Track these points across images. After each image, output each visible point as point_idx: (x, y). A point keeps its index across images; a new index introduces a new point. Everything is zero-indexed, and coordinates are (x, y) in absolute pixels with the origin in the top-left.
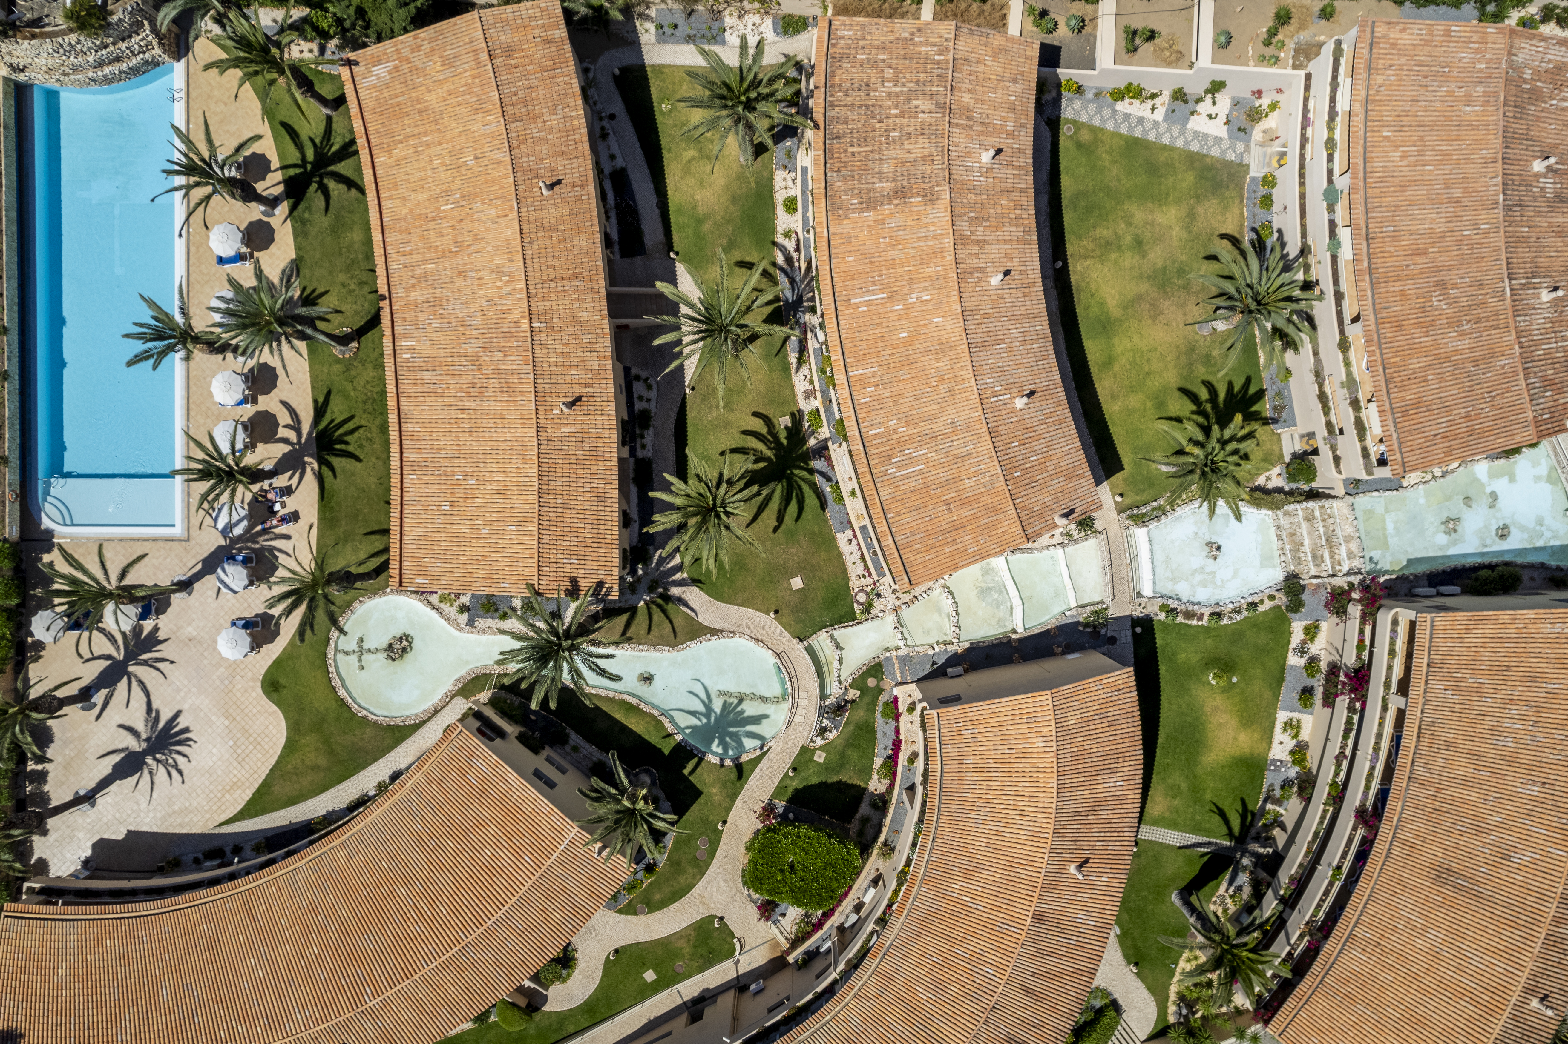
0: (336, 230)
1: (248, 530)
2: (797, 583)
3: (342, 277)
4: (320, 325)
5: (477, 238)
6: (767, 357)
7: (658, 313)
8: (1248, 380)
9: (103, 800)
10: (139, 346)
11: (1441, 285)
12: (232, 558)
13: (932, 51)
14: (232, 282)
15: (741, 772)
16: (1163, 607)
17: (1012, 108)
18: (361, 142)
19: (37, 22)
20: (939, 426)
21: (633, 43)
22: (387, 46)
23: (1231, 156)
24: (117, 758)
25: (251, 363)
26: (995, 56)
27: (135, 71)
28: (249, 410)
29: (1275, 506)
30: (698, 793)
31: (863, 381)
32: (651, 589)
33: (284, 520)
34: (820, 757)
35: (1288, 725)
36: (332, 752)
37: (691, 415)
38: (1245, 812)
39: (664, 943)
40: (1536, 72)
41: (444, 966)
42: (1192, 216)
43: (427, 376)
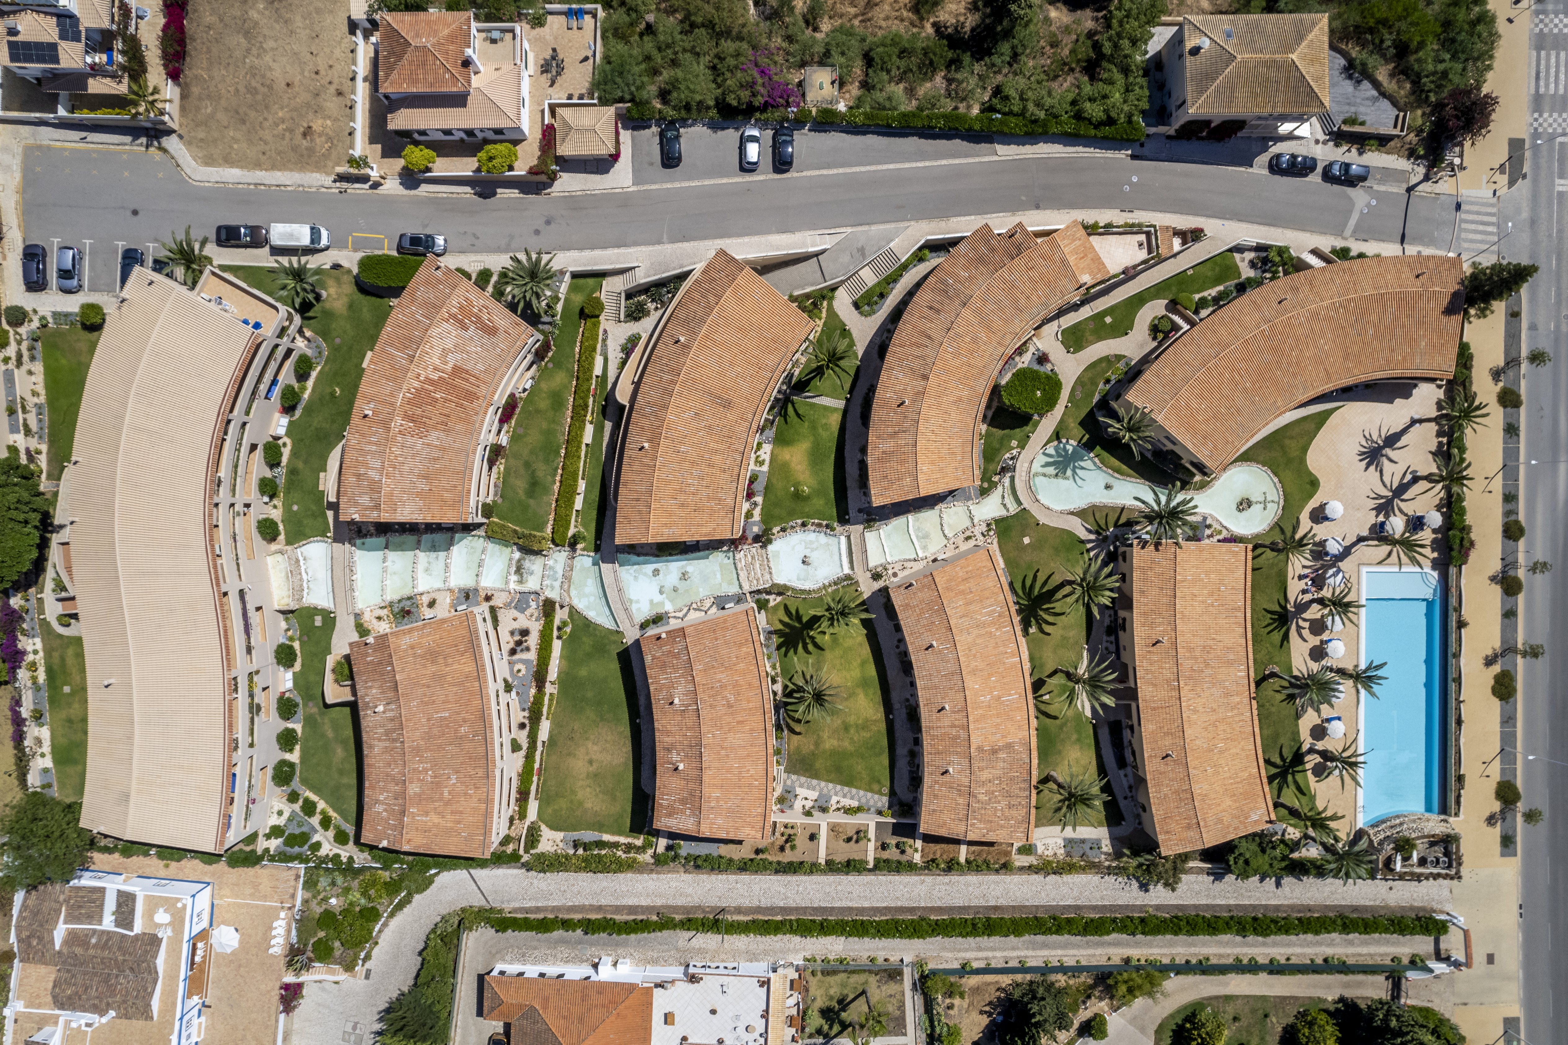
0: (1276, 736)
1: (1325, 572)
2: (1026, 540)
3: (1273, 709)
4: (1286, 684)
5: (1206, 729)
6: (1042, 666)
7: (1117, 690)
8: (786, 655)
9: (1405, 421)
10: (1380, 673)
11: (730, 706)
12: (1335, 556)
13: (979, 825)
14: (1332, 706)
15: (1057, 436)
16: (833, 529)
17: (936, 796)
18: (1265, 780)
19: (1432, 844)
20: (975, 632)
21: (1113, 839)
22: (1251, 830)
23: (794, 777)
24: (1399, 444)
25: (1324, 662)
26: (945, 824)
27: (1383, 822)
28: (1325, 636)
29: (774, 585)
30: (1082, 424)
31: (1013, 655)
32: (1106, 537)
33: (1305, 576)
34: (1014, 443)
35: (762, 463)
36: (1282, 447)
37: (1084, 633)
38: (785, 416)
39: (1100, 339)
40: (683, 812)
41: (1227, 346)
42: (817, 744)
43: (1232, 657)
